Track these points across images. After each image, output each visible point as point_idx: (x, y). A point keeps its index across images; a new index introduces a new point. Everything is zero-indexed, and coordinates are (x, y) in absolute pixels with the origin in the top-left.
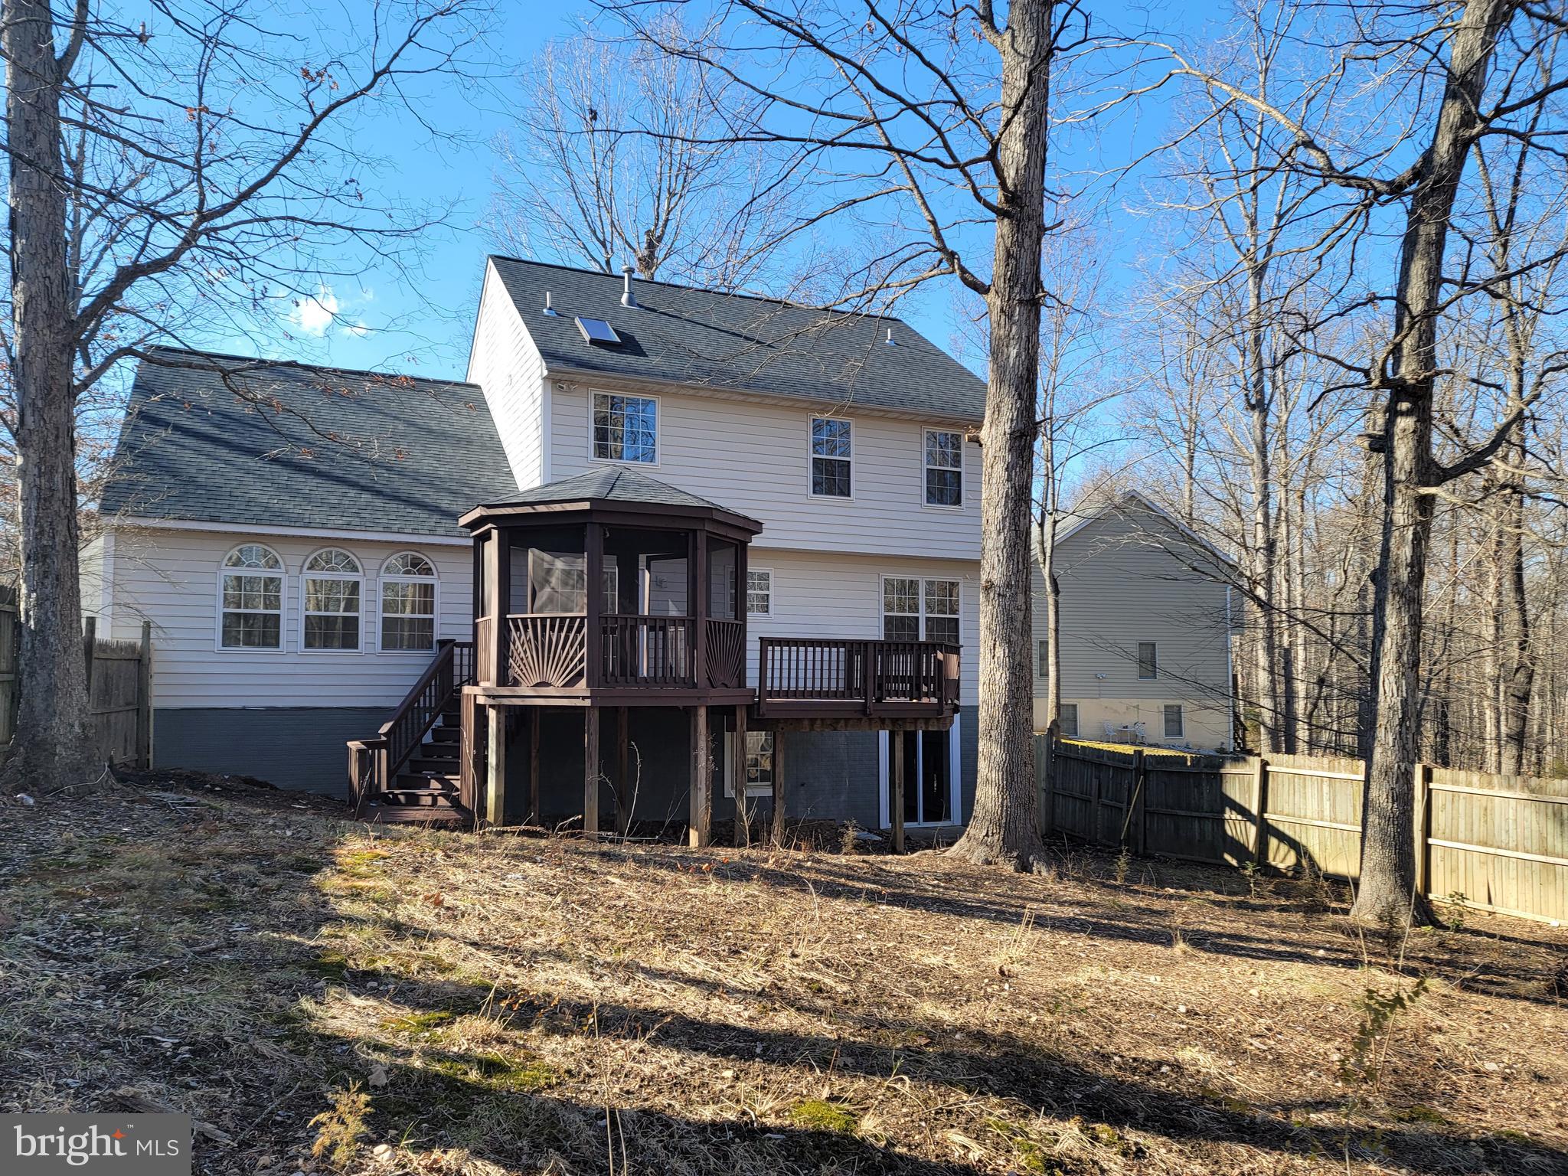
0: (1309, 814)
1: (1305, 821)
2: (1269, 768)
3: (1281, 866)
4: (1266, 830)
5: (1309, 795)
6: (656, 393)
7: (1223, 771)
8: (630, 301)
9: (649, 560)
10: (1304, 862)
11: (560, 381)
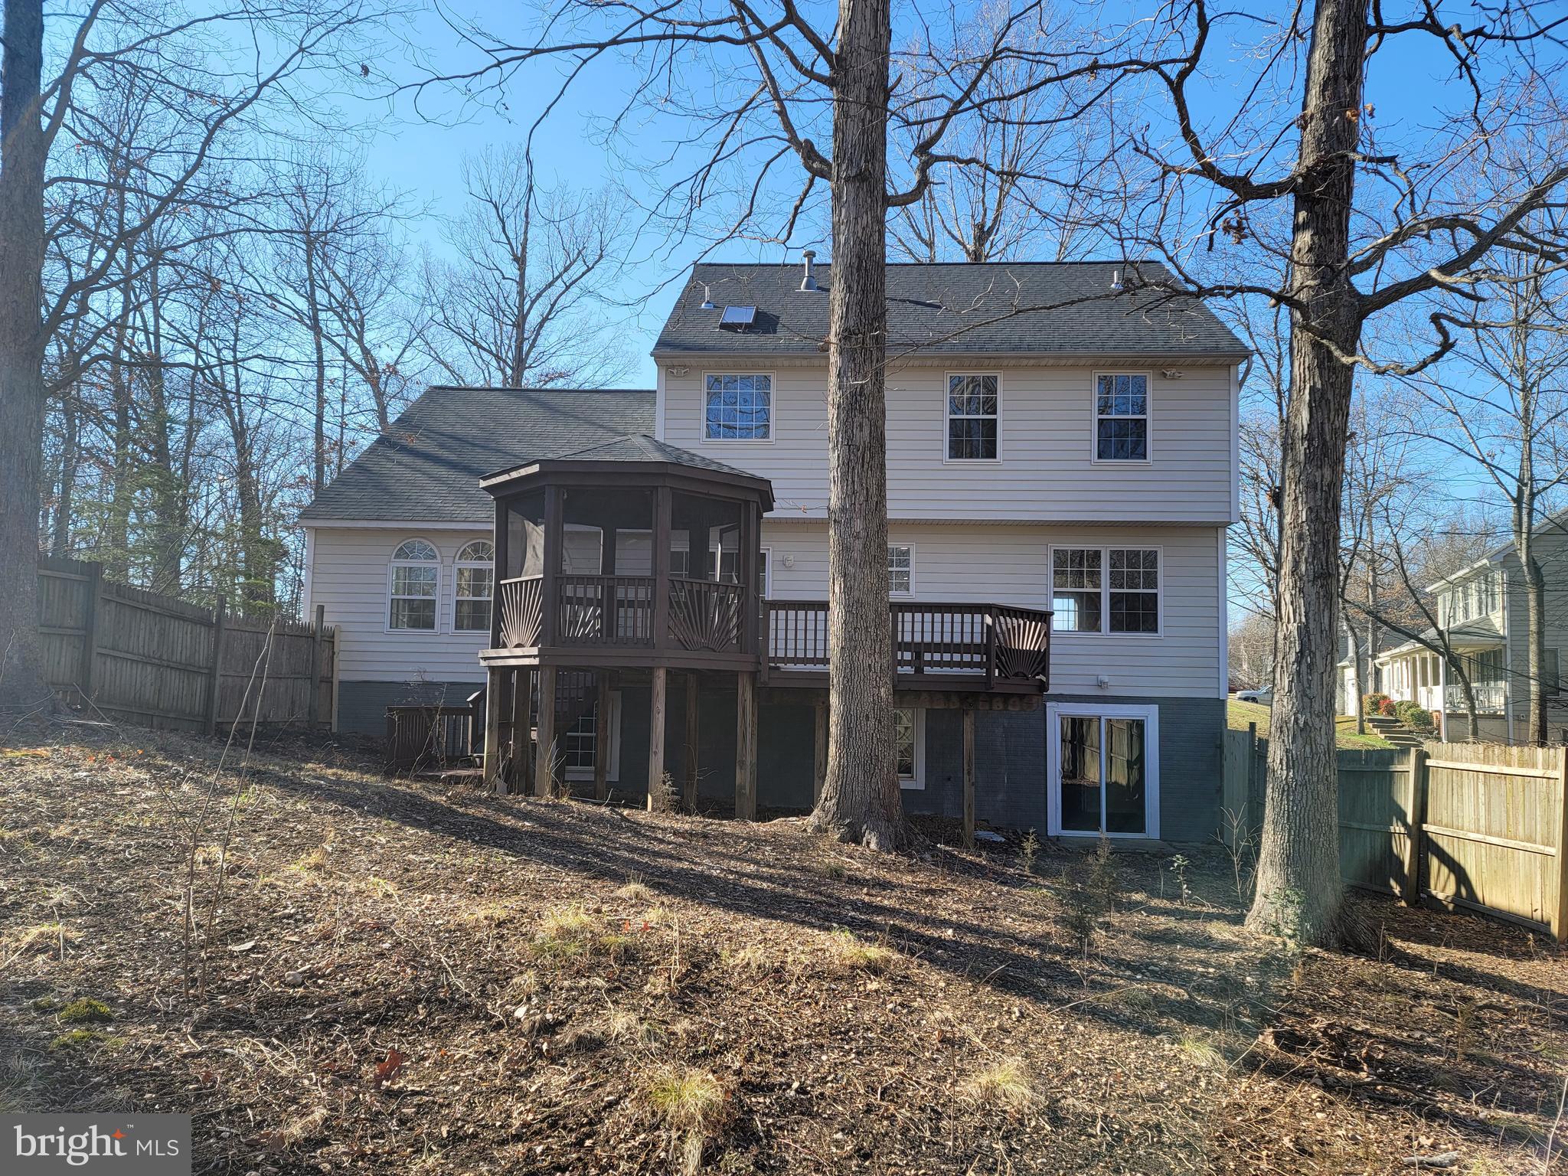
0: (1466, 825)
1: (1461, 834)
2: (1429, 762)
3: (1441, 896)
4: (1425, 846)
5: (1466, 797)
6: (772, 367)
7: (1393, 768)
8: (808, 287)
9: (722, 532)
10: (1463, 891)
11: (673, 367)
